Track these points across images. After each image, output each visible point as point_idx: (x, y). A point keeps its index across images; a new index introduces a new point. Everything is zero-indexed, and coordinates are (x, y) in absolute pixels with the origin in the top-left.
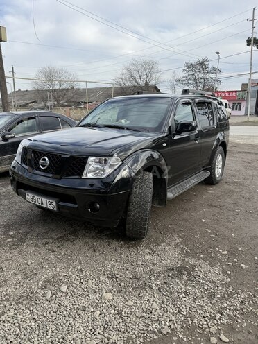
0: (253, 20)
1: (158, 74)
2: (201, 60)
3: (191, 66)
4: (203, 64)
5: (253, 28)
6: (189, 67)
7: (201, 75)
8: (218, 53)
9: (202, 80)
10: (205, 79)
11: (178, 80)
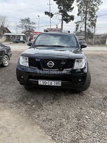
0: (50, 5)
1: (8, 22)
2: (27, 18)
3: (23, 20)
4: (28, 20)
5: (50, 8)
6: (22, 21)
7: (28, 25)
8: (39, 16)
9: (28, 27)
10: (29, 26)
11: (18, 26)
